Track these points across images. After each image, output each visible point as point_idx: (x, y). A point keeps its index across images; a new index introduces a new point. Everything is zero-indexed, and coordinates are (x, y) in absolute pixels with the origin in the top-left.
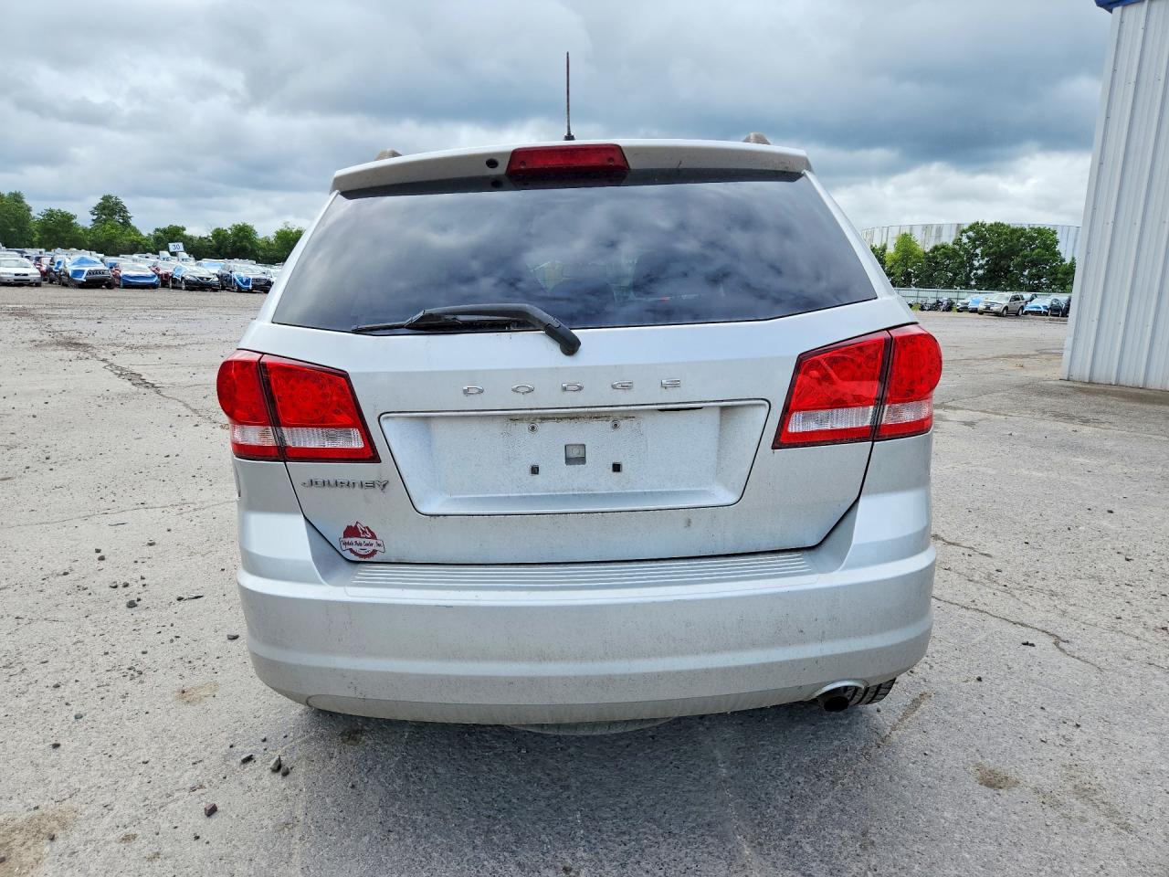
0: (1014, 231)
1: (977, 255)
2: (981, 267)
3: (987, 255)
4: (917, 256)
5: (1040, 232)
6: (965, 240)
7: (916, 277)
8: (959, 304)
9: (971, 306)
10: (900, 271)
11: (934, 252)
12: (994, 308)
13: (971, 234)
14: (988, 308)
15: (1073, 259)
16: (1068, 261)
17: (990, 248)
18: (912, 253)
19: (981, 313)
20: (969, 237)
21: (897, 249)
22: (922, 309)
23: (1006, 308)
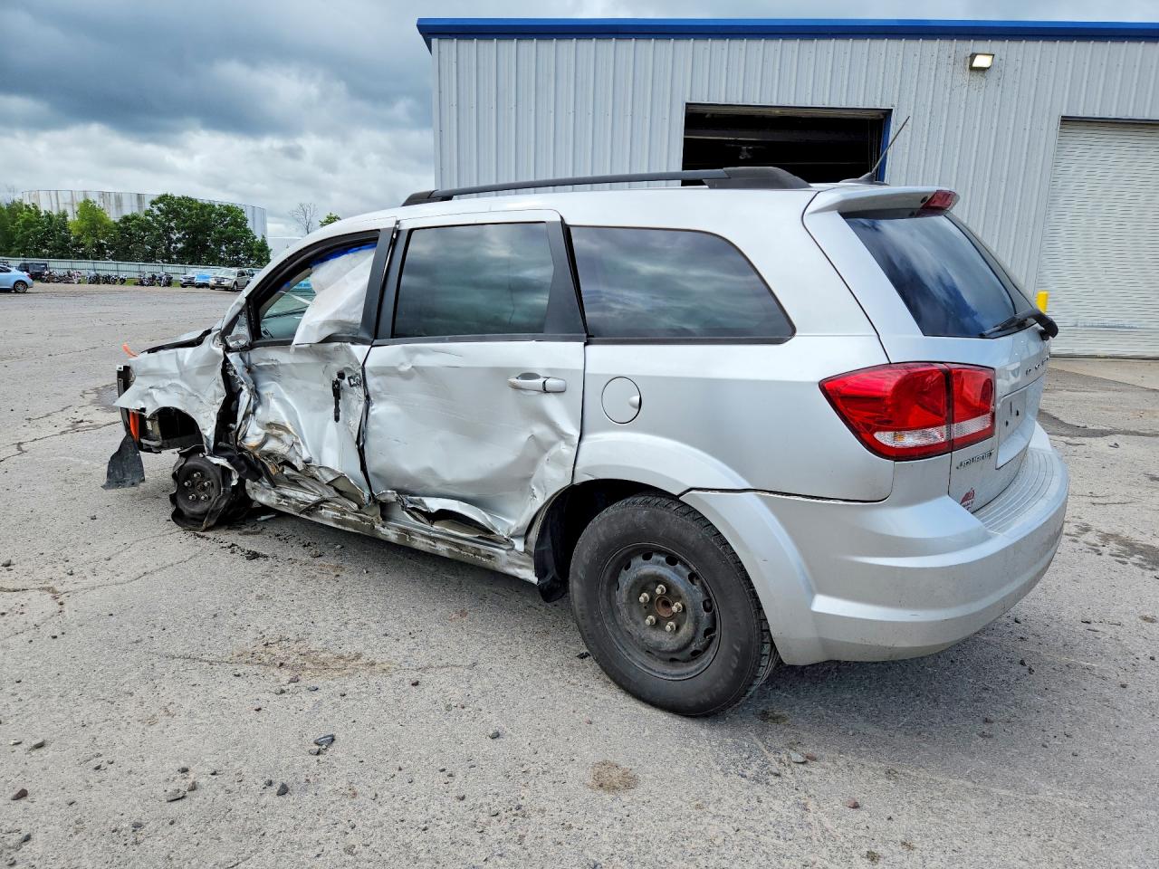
0: (203, 207)
1: (172, 229)
2: (179, 240)
3: (183, 229)
4: (106, 226)
5: (229, 209)
6: (157, 212)
7: (111, 248)
8: (182, 278)
9: (197, 281)
10: (90, 241)
11: (125, 223)
12: (226, 283)
13: (161, 205)
14: (219, 283)
15: (263, 237)
16: (259, 239)
17: (184, 222)
18: (101, 222)
19: (213, 288)
20: (159, 209)
21: (82, 218)
22: (142, 284)
23: (236, 283)
